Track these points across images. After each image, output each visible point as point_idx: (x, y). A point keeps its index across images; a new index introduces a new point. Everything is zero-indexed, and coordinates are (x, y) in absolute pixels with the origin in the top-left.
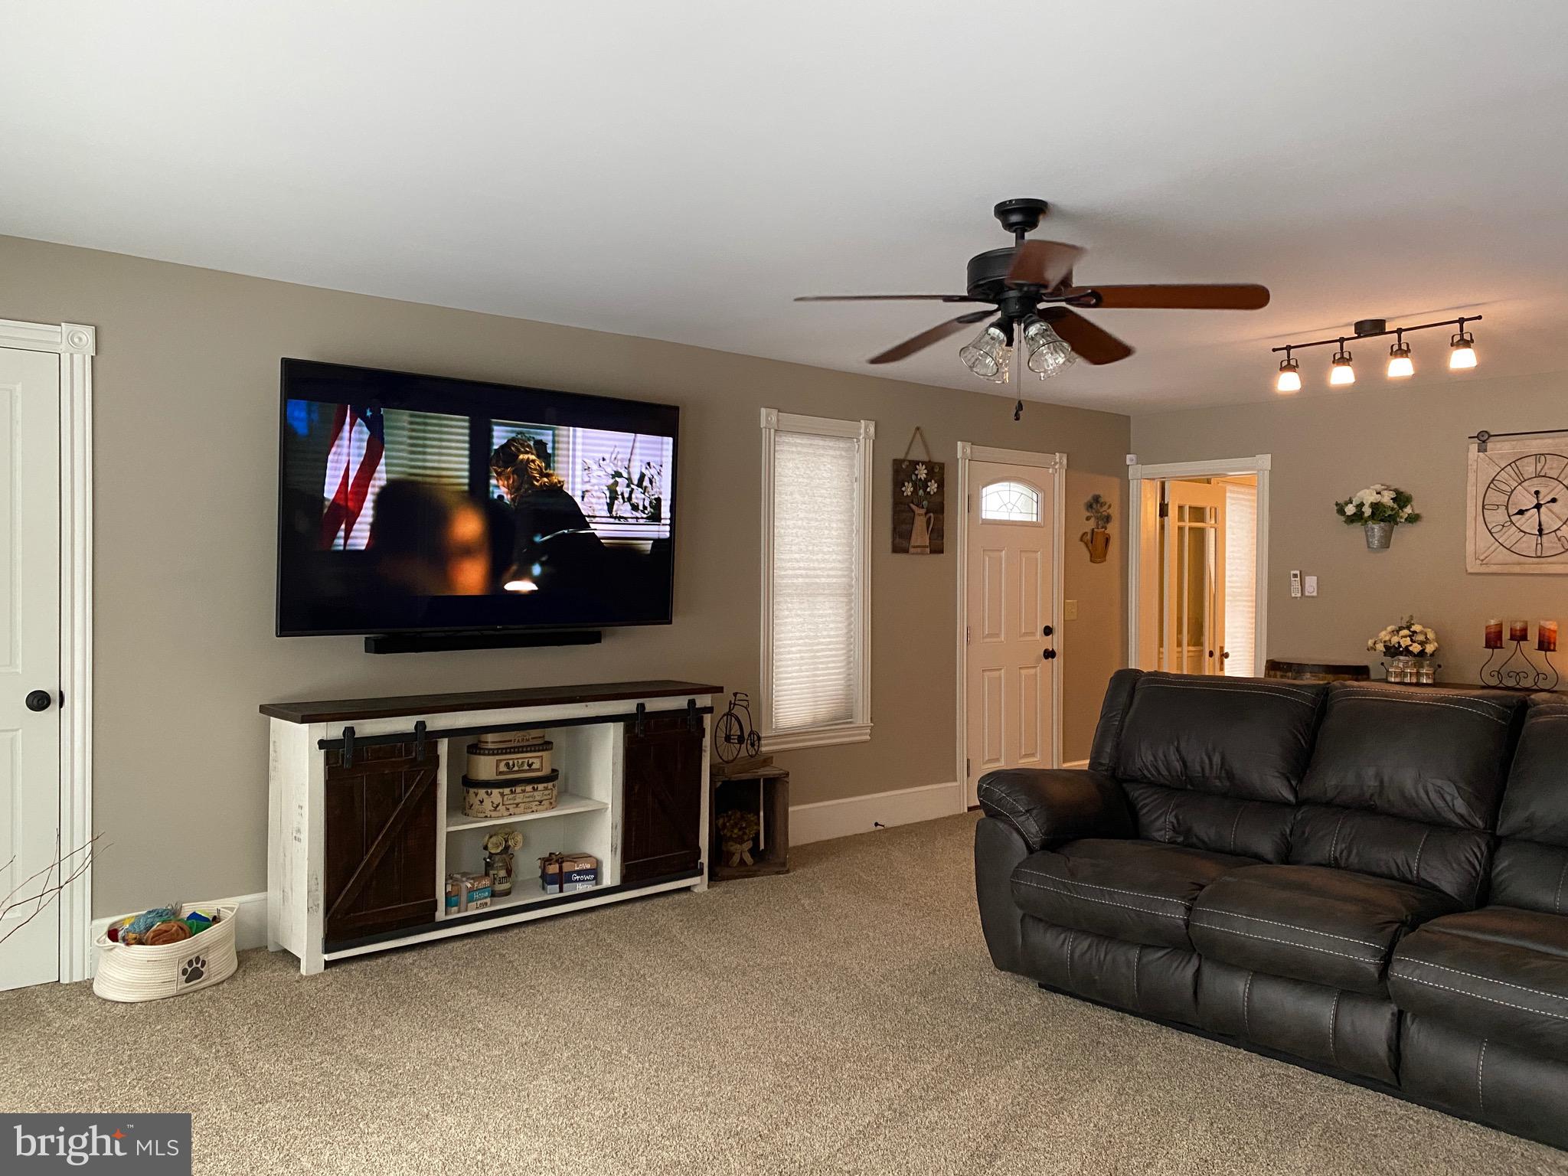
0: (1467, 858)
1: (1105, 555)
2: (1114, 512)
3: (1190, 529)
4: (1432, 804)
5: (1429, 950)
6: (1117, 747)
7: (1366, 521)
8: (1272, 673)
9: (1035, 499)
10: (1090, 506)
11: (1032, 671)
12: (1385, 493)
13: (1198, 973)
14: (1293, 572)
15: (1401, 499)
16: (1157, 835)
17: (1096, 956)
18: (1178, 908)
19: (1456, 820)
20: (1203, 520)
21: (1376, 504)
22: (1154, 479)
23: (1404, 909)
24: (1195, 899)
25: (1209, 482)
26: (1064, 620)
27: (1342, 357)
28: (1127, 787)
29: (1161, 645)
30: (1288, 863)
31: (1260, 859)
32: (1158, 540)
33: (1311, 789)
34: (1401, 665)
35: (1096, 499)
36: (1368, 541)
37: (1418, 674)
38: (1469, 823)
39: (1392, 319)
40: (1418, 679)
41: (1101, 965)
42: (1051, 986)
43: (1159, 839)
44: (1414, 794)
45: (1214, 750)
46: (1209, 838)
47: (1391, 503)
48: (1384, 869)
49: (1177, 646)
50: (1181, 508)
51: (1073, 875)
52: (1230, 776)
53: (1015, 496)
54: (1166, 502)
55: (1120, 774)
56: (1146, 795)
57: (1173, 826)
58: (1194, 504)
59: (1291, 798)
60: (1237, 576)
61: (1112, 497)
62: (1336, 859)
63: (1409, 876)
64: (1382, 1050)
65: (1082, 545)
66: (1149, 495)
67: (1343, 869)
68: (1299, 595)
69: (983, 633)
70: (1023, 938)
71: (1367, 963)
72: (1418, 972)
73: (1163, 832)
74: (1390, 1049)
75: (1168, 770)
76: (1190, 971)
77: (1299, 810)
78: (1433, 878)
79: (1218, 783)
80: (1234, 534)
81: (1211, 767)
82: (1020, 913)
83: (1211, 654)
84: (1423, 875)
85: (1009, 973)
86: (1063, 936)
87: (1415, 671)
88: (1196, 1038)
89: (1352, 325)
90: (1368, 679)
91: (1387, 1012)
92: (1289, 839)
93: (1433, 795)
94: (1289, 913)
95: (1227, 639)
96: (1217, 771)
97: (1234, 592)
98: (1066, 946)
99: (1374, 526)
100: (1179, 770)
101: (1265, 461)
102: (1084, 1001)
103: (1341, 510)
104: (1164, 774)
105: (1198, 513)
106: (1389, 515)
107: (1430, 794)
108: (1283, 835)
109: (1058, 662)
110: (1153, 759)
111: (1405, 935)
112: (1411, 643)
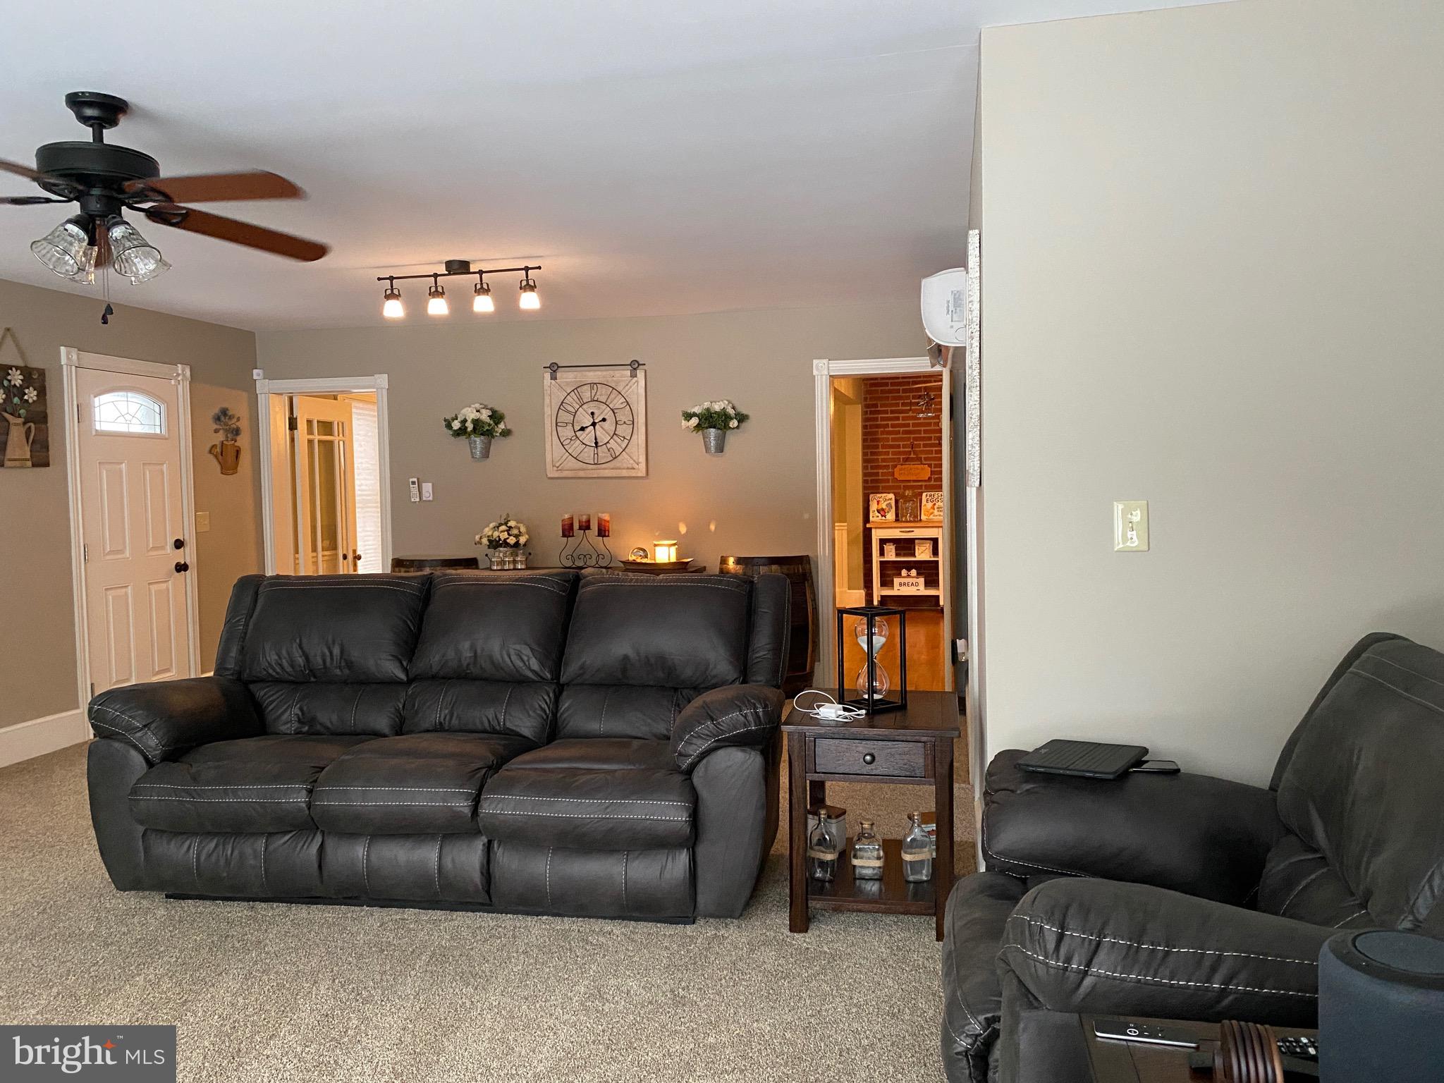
0: (540, 706)
1: (236, 468)
2: (244, 425)
3: (319, 441)
4: (514, 665)
5: (508, 786)
6: (242, 650)
7: (469, 435)
8: (397, 569)
9: (158, 411)
10: (217, 419)
11: (164, 586)
12: (484, 411)
13: (322, 847)
14: (411, 480)
15: (496, 417)
16: (283, 728)
17: (223, 852)
18: (299, 793)
19: (530, 675)
20: (331, 434)
21: (477, 420)
22: (281, 394)
23: (490, 755)
24: (315, 781)
25: (335, 398)
26: (196, 533)
27: (437, 291)
28: (252, 687)
29: (297, 552)
30: (402, 734)
31: (378, 735)
32: (288, 451)
33: (420, 666)
34: (501, 555)
35: (224, 412)
36: (472, 452)
37: (515, 562)
38: (541, 677)
39: (474, 261)
40: (515, 566)
41: (228, 862)
42: (178, 893)
43: (286, 732)
44: (501, 660)
45: (334, 642)
46: (331, 722)
47: (488, 420)
48: (480, 727)
49: (312, 552)
50: (309, 422)
51: (195, 779)
52: (350, 665)
53: (133, 408)
54: (295, 416)
55: (245, 676)
56: (271, 693)
57: (298, 718)
58: (322, 419)
59: (403, 676)
60: (366, 485)
61: (240, 409)
62: (440, 723)
63: (498, 728)
64: (477, 877)
65: (211, 457)
66: (277, 409)
67: (447, 731)
68: (418, 500)
69: (104, 550)
70: (145, 852)
71: (462, 807)
72: (500, 805)
73: (289, 725)
74: (482, 873)
75: (292, 666)
76: (314, 849)
77: (410, 686)
78: (516, 726)
79: (338, 672)
80: (361, 446)
81: (332, 659)
82: (141, 829)
83: (345, 557)
84: (509, 725)
85: (133, 892)
86: (188, 843)
87: (511, 559)
88: (324, 907)
89: (442, 263)
90: (477, 568)
91: (479, 844)
92: (402, 712)
93: (513, 658)
94: (397, 778)
95: (359, 543)
96: (337, 662)
97: (363, 499)
98: (191, 851)
99: (476, 439)
100: (302, 665)
101: (383, 380)
102: (213, 900)
103: (449, 426)
104: (288, 670)
105: (327, 427)
106: (487, 430)
107: (512, 657)
108: (397, 710)
109: (191, 575)
110: (277, 658)
111: (491, 777)
112: (507, 536)
